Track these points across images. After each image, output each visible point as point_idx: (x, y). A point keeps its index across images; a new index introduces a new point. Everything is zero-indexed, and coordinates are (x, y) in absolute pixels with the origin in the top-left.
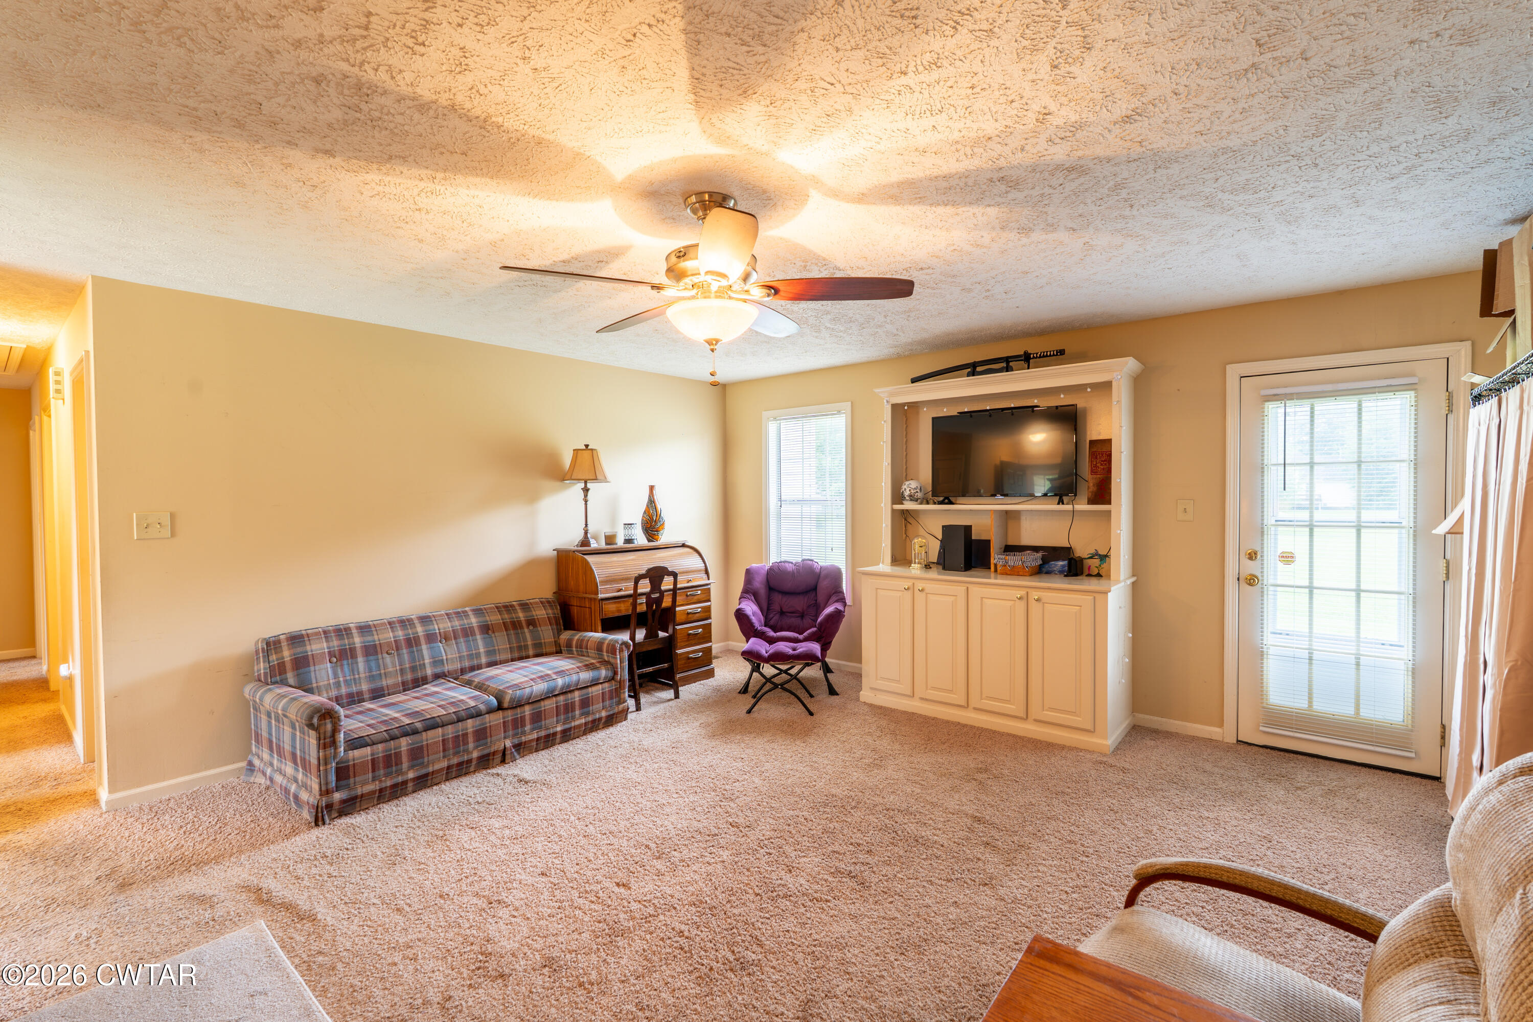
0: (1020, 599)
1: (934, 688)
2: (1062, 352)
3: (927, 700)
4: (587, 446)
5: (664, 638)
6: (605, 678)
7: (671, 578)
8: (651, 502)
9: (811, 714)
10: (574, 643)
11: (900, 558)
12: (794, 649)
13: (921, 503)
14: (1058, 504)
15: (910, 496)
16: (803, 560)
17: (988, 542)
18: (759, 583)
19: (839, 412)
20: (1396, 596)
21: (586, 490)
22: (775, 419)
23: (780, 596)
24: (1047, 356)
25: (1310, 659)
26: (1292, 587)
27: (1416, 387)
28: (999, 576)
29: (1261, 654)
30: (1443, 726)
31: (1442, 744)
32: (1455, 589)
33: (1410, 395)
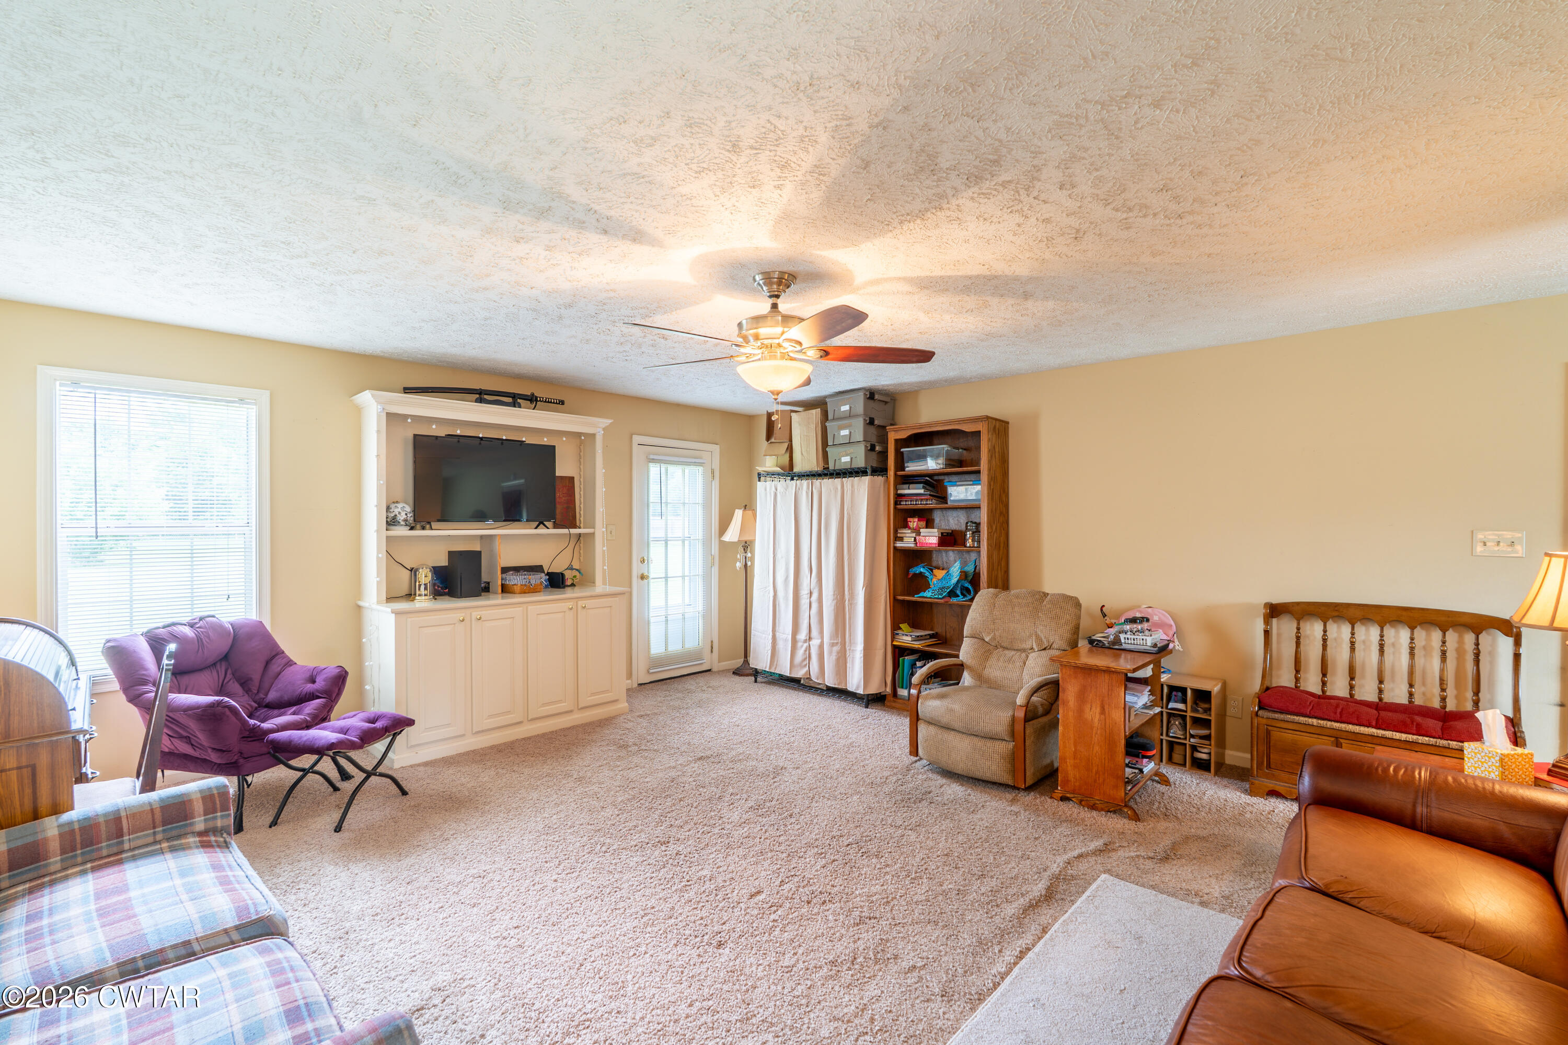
0: (570, 609)
1: (490, 716)
2: (562, 402)
9: (405, 793)
12: (371, 722)
13: (410, 529)
15: (401, 520)
16: (201, 619)
19: (242, 400)
24: (551, 402)
25: (667, 621)
26: (660, 578)
27: (703, 465)
29: (649, 623)
30: (712, 642)
31: (712, 652)
32: (715, 570)
33: (701, 469)
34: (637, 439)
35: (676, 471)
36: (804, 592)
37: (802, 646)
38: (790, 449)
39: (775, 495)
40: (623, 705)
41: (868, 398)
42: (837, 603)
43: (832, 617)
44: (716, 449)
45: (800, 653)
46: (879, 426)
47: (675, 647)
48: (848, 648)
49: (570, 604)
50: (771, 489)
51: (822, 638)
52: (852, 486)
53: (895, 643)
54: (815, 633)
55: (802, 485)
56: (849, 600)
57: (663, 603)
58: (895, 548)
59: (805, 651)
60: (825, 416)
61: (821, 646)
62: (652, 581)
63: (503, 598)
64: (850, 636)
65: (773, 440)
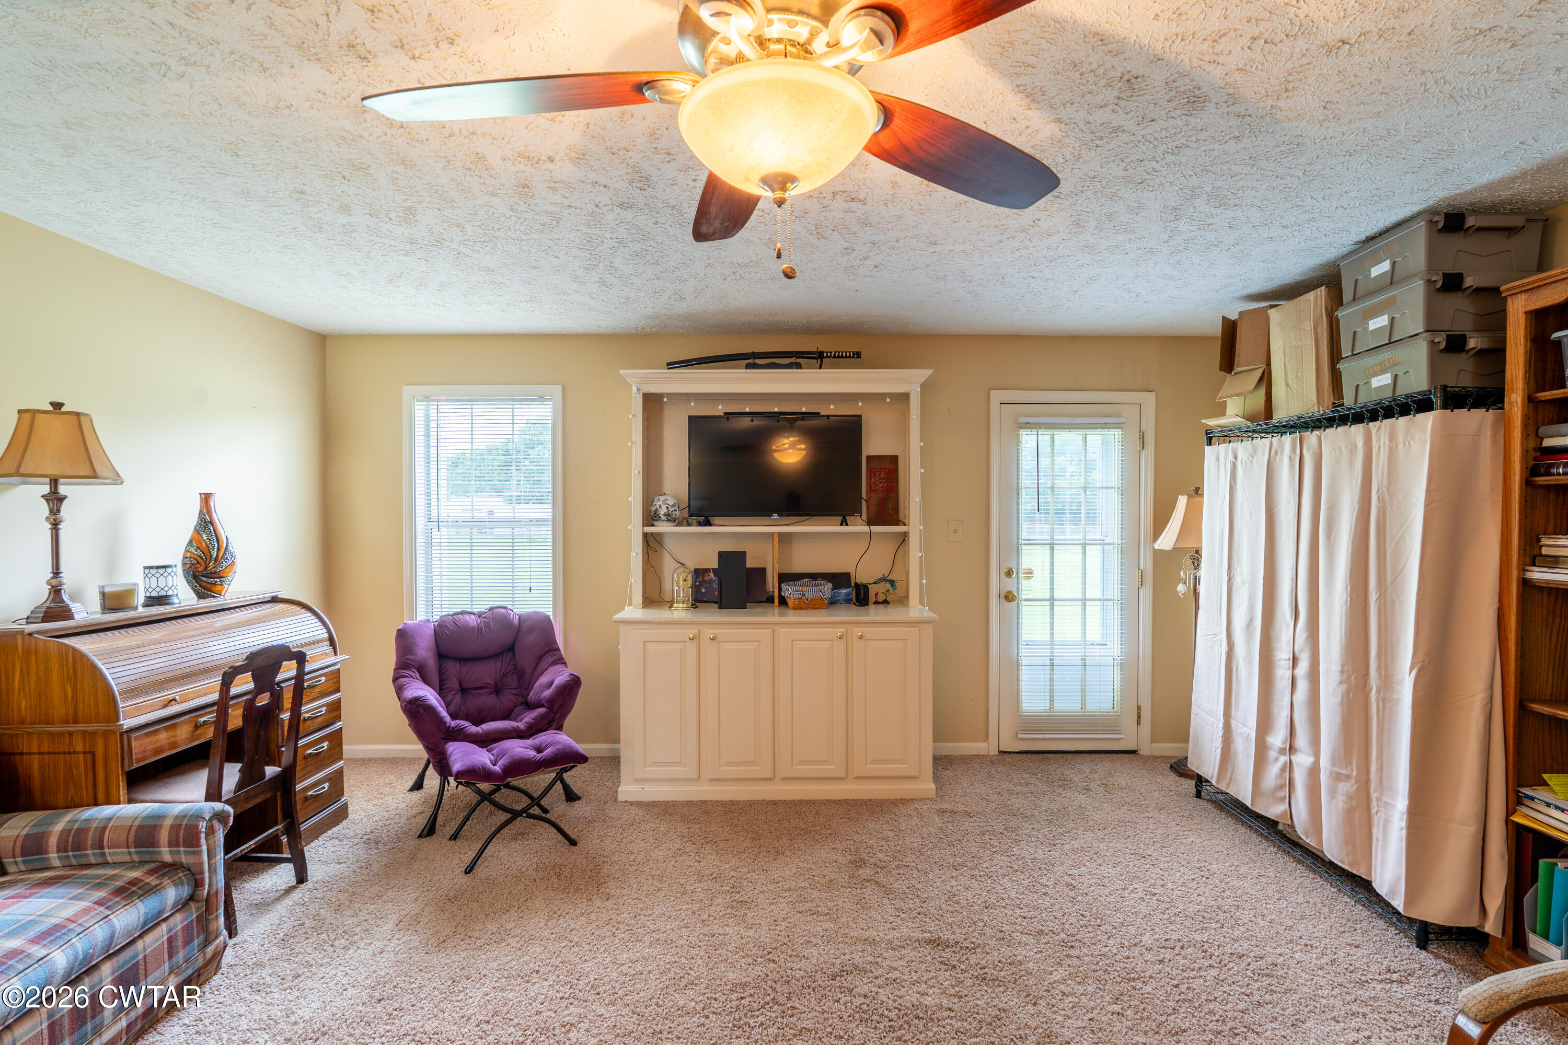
0: (840, 638)
1: (729, 763)
2: (858, 355)
3: (719, 780)
4: (57, 406)
5: (276, 778)
6: (175, 904)
7: (294, 663)
8: (206, 523)
9: (573, 843)
10: (53, 841)
11: (653, 598)
12: (539, 750)
13: (679, 524)
14: (841, 525)
15: (667, 515)
16: (491, 609)
17: (763, 571)
18: (424, 650)
19: (541, 398)
20: (1098, 603)
21: (55, 500)
22: (427, 398)
23: (457, 665)
24: (842, 357)
25: (1052, 665)
26: (1041, 600)
27: (1122, 426)
28: (791, 612)
29: (1018, 666)
30: (1139, 708)
31: (1139, 723)
32: (1146, 594)
33: (1117, 433)
34: (997, 396)
35: (1068, 440)
36: (1282, 655)
37: (1277, 759)
38: (1266, 379)
39: (1234, 467)
40: (928, 786)
41: (1440, 231)
42: (1348, 692)
43: (1337, 719)
44: (1149, 400)
45: (1273, 771)
46: (1479, 291)
47: (1068, 704)
48: (1374, 796)
49: (839, 631)
50: (1226, 458)
51: (1317, 754)
52: (1392, 437)
53: (1517, 819)
54: (1302, 740)
55: (1281, 445)
56: (1378, 691)
57: (1047, 637)
58: (1526, 584)
59: (1283, 770)
60: (1336, 299)
61: (1314, 771)
62: (1024, 603)
63: (781, 615)
64: (1380, 769)
65: (1237, 369)
